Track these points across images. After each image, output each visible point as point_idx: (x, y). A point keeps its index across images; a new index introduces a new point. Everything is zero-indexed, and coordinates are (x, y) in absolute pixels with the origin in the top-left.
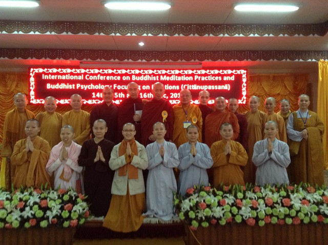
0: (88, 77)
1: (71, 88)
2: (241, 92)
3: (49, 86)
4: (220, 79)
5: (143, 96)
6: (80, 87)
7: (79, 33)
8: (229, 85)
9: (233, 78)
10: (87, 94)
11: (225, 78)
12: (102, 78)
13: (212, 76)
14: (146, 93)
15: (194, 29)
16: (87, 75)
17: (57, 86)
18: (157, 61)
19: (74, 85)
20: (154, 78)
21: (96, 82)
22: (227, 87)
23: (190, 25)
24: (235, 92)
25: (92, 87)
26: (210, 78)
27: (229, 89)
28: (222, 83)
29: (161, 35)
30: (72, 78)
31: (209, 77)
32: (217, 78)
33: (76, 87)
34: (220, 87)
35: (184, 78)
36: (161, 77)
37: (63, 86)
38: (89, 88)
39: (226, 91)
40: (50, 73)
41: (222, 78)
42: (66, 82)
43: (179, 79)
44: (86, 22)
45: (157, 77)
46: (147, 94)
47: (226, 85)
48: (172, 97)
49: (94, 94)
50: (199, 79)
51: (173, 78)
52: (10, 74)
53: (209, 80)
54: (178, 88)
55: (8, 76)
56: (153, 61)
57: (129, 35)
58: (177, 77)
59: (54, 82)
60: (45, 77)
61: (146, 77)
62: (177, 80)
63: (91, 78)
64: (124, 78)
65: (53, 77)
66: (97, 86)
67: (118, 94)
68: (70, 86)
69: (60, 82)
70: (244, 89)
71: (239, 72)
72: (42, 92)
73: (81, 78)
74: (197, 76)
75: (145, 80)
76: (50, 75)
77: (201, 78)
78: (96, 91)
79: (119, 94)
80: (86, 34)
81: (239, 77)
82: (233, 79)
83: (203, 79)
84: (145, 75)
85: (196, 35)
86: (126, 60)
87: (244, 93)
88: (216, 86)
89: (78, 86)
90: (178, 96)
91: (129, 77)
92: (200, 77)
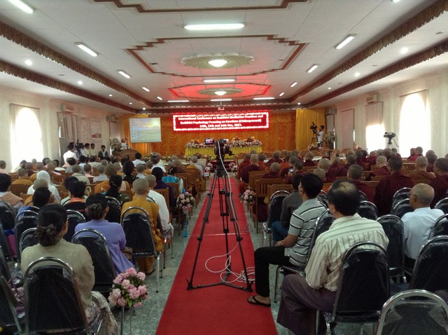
0: (198, 118)
2: (266, 121)
3: (182, 123)
4: (257, 117)
9: (262, 116)
10: (198, 126)
12: (204, 119)
14: (223, 125)
17: (185, 123)
20: (227, 117)
21: (201, 120)
22: (260, 120)
24: (264, 123)
25: (200, 122)
26: (252, 117)
28: (257, 119)
30: (191, 119)
32: (255, 117)
35: (240, 117)
36: (230, 117)
40: (181, 117)
42: (188, 121)
43: (238, 117)
48: (235, 126)
49: (201, 126)
50: (247, 117)
51: (235, 117)
54: (238, 121)
59: (183, 121)
60: (179, 119)
61: (223, 117)
64: (214, 118)
65: (183, 119)
66: (202, 122)
67: (211, 125)
68: (191, 122)
69: (186, 121)
71: (265, 113)
72: (179, 126)
73: (195, 119)
75: (223, 119)
78: (202, 124)
81: (265, 116)
83: (249, 117)
88: (255, 120)
89: (194, 122)
90: (238, 125)
91: (216, 118)
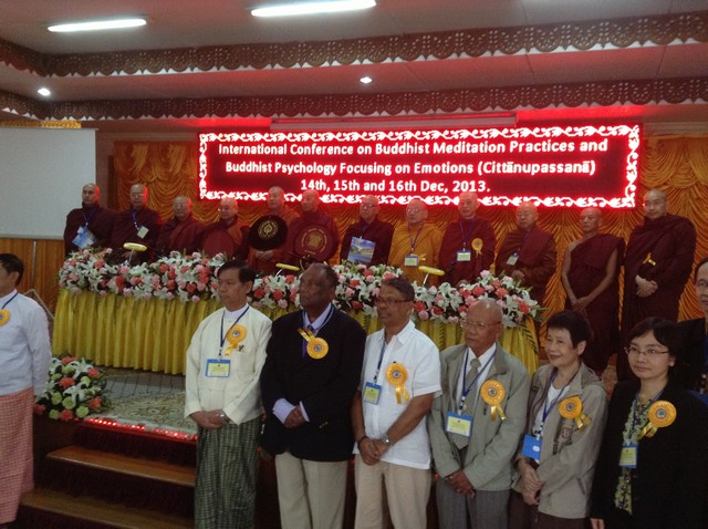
0: (295, 149)
1: (265, 170)
2: (623, 172)
3: (229, 167)
4: (571, 147)
5: (395, 187)
6: (281, 169)
7: (238, 67)
8: (593, 163)
9: (603, 146)
10: (292, 183)
11: (584, 147)
12: (319, 151)
13: (552, 143)
14: (401, 182)
15: (459, 42)
16: (293, 146)
17: (243, 168)
18: (412, 113)
19: (270, 165)
20: (421, 148)
21: (308, 159)
22: (587, 168)
23: (452, 33)
24: (609, 178)
25: (301, 168)
26: (547, 147)
27: (592, 173)
28: (577, 157)
29: (388, 60)
30: (268, 151)
31: (544, 143)
32: (563, 147)
33: (273, 168)
34: (569, 168)
35: (484, 148)
36: (436, 145)
37: (252, 167)
38: (296, 171)
39: (586, 175)
40: (229, 142)
41: (577, 146)
42: (257, 158)
43: (475, 149)
44: (250, 45)
45: (427, 146)
46: (403, 184)
47: (586, 163)
48: (456, 190)
49: (304, 182)
50: (520, 150)
51: (460, 148)
52: (174, 143)
53: (544, 150)
54: (470, 169)
55: (171, 147)
56: (403, 113)
57: (326, 64)
58: (469, 145)
59: (237, 159)
60: (223, 150)
61: (403, 147)
62: (468, 151)
63: (301, 151)
64: (361, 150)
65: (237, 150)
66: (310, 166)
67: (347, 183)
68: (265, 166)
69: (248, 158)
70: (632, 166)
71: (613, 131)
73: (282, 151)
74: (516, 143)
75: (402, 153)
76: (231, 147)
77: (524, 147)
78: (309, 177)
79: (350, 183)
80: (250, 68)
81: (619, 144)
82: (605, 149)
83: (530, 148)
84: (401, 143)
85: (464, 56)
86: (349, 115)
87: (632, 177)
88: (560, 166)
89: (278, 165)
90: (470, 187)
91: (369, 147)
92: (521, 145)
